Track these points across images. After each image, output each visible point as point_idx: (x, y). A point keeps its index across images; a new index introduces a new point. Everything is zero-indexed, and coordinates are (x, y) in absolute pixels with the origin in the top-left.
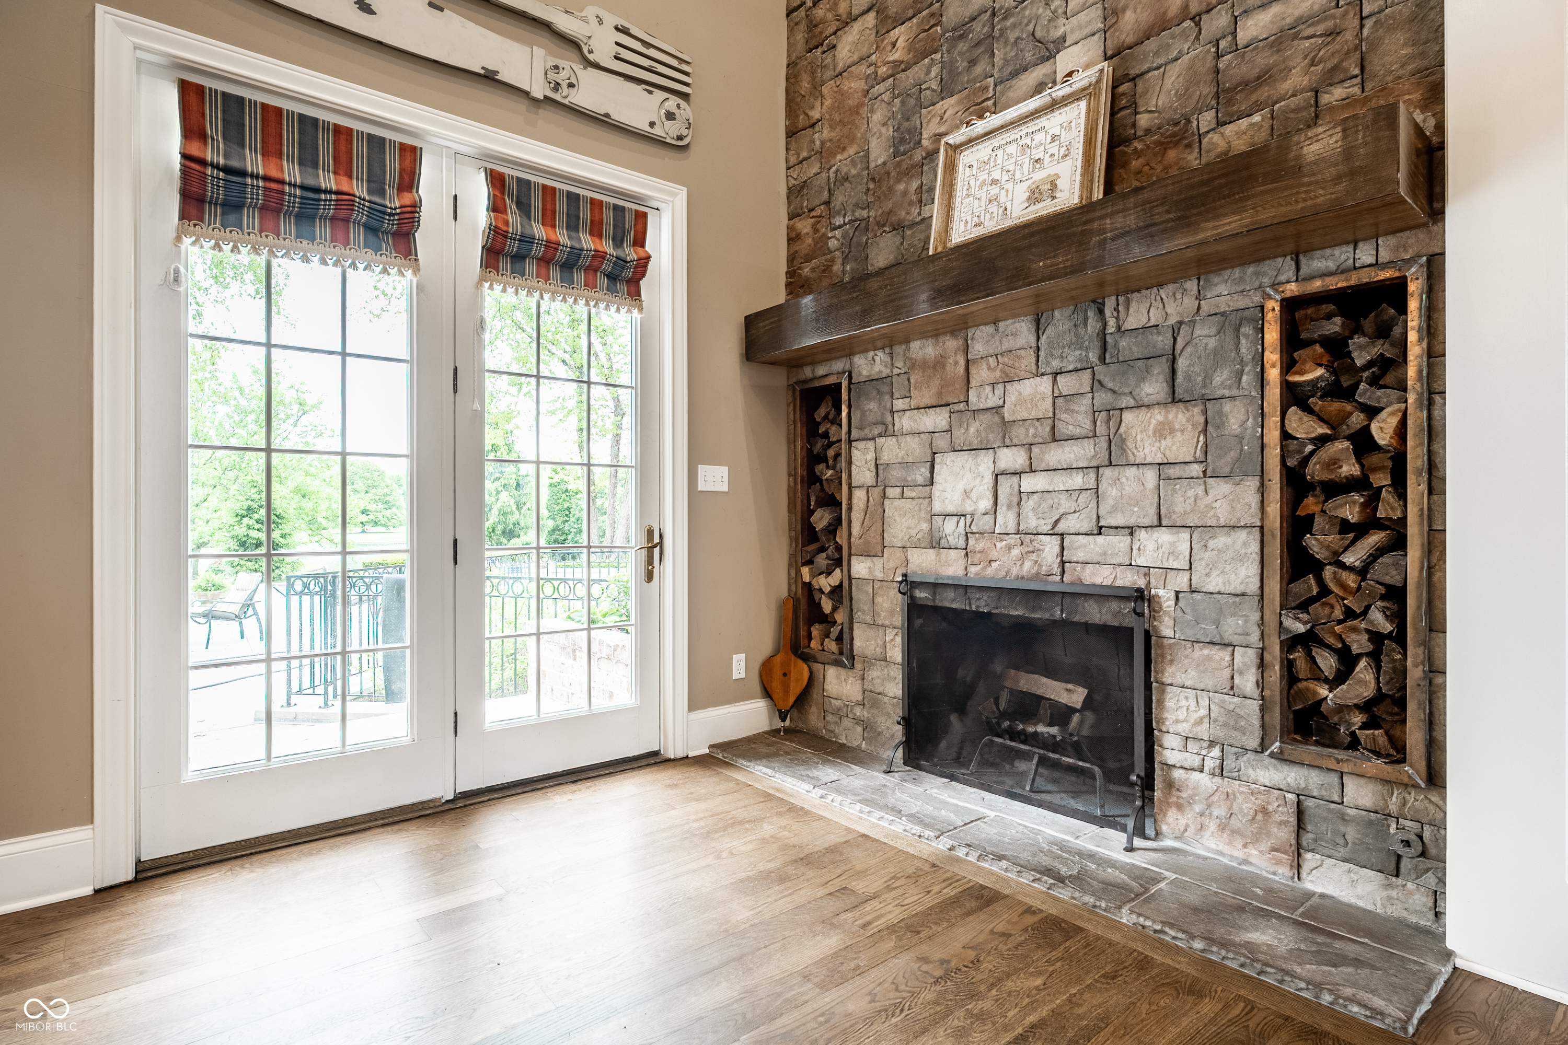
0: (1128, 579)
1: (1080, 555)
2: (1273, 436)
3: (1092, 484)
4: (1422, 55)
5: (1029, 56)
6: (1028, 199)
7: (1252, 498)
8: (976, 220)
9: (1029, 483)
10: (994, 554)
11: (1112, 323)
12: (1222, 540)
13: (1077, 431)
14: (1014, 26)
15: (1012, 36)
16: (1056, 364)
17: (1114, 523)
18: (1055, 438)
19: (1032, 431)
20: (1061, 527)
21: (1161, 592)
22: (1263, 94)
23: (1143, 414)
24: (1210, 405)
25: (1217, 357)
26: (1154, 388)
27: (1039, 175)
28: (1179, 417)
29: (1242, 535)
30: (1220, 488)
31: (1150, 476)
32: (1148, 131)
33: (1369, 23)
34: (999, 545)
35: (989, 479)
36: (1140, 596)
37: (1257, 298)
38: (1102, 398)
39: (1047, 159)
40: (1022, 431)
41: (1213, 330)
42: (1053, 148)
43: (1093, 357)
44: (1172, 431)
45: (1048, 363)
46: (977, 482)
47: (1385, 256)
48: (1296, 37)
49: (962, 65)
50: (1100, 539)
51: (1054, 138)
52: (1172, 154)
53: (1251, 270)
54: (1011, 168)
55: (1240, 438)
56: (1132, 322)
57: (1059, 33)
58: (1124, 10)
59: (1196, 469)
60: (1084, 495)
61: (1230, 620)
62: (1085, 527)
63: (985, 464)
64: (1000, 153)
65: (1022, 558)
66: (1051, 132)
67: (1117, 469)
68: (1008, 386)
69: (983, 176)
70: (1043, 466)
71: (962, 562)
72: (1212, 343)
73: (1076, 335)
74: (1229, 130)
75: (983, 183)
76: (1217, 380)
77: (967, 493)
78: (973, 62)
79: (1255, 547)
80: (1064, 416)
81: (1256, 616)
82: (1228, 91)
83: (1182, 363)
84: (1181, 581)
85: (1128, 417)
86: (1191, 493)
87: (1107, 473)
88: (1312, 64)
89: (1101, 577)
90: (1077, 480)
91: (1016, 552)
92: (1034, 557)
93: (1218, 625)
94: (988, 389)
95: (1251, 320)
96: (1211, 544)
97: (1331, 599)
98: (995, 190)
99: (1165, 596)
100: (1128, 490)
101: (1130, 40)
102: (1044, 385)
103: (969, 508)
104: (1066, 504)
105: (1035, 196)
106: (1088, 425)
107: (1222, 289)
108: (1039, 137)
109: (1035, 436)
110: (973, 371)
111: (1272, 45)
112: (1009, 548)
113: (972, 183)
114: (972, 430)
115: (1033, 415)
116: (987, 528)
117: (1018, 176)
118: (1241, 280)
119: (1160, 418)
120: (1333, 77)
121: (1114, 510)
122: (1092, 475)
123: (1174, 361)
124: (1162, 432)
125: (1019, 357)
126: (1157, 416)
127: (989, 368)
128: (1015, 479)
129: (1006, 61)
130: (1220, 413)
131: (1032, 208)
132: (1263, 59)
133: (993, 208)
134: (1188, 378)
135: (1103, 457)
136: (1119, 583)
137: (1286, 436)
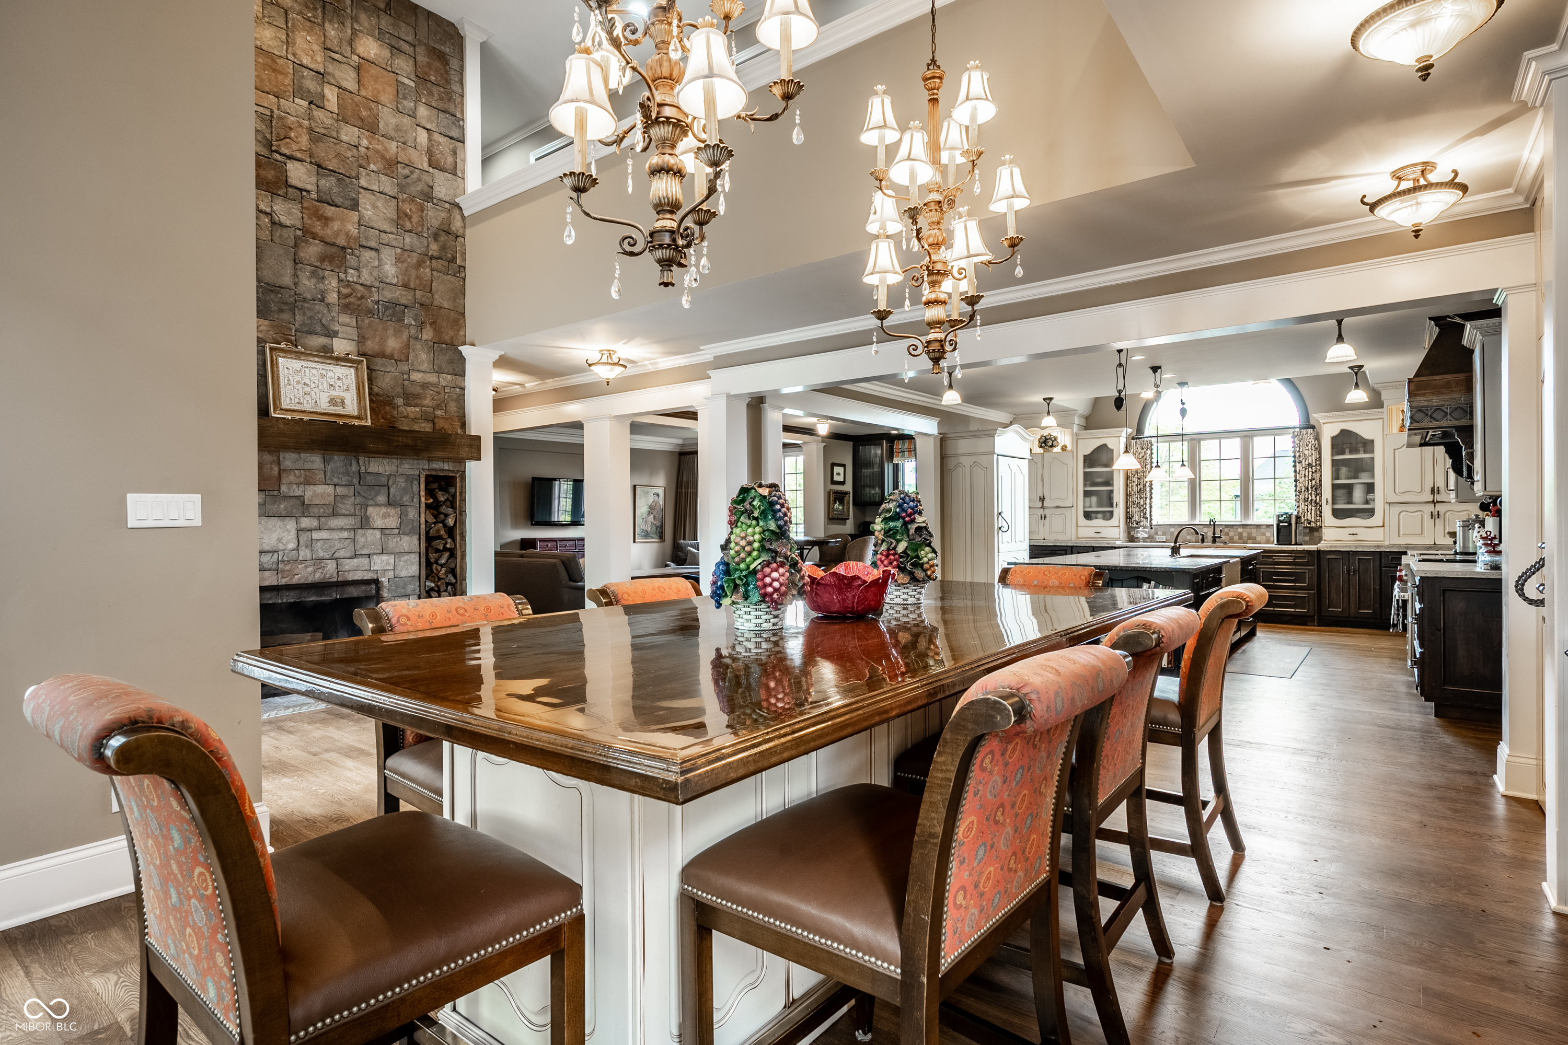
0: (368, 576)
1: (347, 568)
2: (423, 520)
3: (352, 536)
4: (458, 412)
5: (319, 329)
6: (329, 402)
7: (417, 542)
8: (297, 400)
9: (316, 535)
10: (296, 571)
11: (363, 468)
12: (406, 557)
13: (347, 512)
14: (309, 309)
15: (309, 314)
16: (336, 480)
17: (363, 552)
18: (335, 514)
19: (322, 510)
20: (336, 555)
21: (383, 579)
22: (419, 401)
23: (377, 509)
24: (403, 507)
25: (405, 491)
26: (382, 499)
27: (334, 393)
28: (392, 511)
29: (413, 556)
30: (406, 539)
31: (378, 533)
32: (377, 394)
33: (447, 395)
34: (300, 566)
35: (294, 532)
36: (376, 582)
37: (418, 473)
38: (359, 500)
39: (337, 388)
40: (316, 510)
41: (404, 480)
42: (339, 383)
43: (356, 481)
44: (389, 516)
45: (331, 479)
46: (286, 534)
47: (451, 468)
48: (428, 387)
49: (274, 307)
50: (355, 560)
51: (339, 379)
52: (387, 408)
53: (416, 462)
54: (316, 382)
55: (413, 521)
56: (371, 470)
57: (337, 329)
58: (368, 339)
59: (396, 531)
60: (348, 541)
61: (409, 586)
62: (348, 555)
63: (291, 525)
64: (307, 370)
65: (315, 572)
66: (337, 375)
67: (364, 530)
68: (307, 487)
69: (298, 378)
70: (327, 527)
71: (275, 578)
72: (403, 485)
73: (346, 469)
74: (408, 409)
75: (298, 382)
76: (405, 499)
77: (280, 540)
78: (281, 311)
79: (418, 559)
80: (339, 505)
81: (418, 583)
82: (407, 394)
83: (392, 490)
84: (391, 574)
85: (370, 509)
86: (395, 540)
87: (360, 531)
88: (432, 399)
89: (358, 576)
90: (345, 534)
91: (310, 569)
92: (321, 571)
93: (404, 588)
94: (295, 486)
95: (416, 479)
96: (402, 559)
97: (433, 575)
98: (307, 389)
99: (384, 580)
100: (369, 539)
101: (369, 353)
102: (330, 489)
103: (281, 547)
104: (338, 545)
105: (333, 401)
106: (353, 511)
107: (406, 466)
108: (330, 374)
109: (324, 513)
110: (284, 475)
111: (421, 386)
112: (306, 567)
113: (291, 378)
114: (282, 506)
115: (322, 502)
116: (294, 558)
117: (321, 387)
118: (413, 465)
119: (385, 511)
120: (438, 407)
121: (362, 548)
122: (353, 532)
123: (389, 488)
124: (385, 516)
125: (316, 474)
126: (384, 510)
127: (295, 476)
128: (309, 533)
129: (304, 324)
130: (406, 511)
131: (332, 407)
132: (419, 390)
133: (307, 397)
134: (394, 496)
135: (359, 525)
136: (365, 578)
137: (426, 521)
